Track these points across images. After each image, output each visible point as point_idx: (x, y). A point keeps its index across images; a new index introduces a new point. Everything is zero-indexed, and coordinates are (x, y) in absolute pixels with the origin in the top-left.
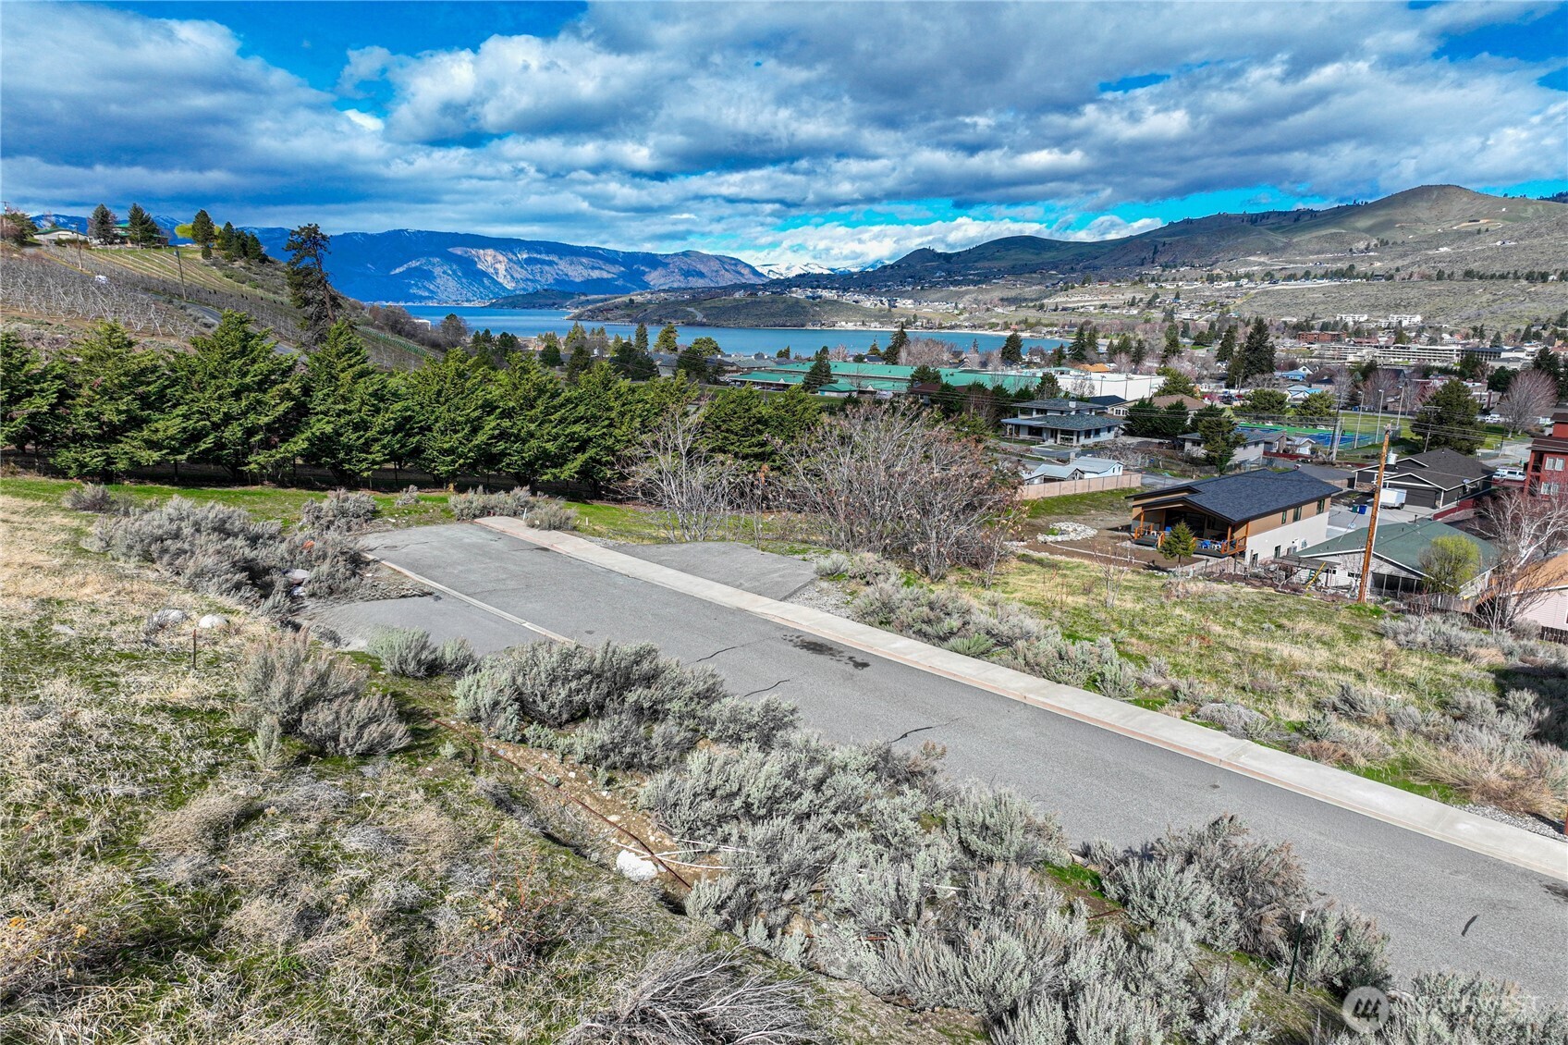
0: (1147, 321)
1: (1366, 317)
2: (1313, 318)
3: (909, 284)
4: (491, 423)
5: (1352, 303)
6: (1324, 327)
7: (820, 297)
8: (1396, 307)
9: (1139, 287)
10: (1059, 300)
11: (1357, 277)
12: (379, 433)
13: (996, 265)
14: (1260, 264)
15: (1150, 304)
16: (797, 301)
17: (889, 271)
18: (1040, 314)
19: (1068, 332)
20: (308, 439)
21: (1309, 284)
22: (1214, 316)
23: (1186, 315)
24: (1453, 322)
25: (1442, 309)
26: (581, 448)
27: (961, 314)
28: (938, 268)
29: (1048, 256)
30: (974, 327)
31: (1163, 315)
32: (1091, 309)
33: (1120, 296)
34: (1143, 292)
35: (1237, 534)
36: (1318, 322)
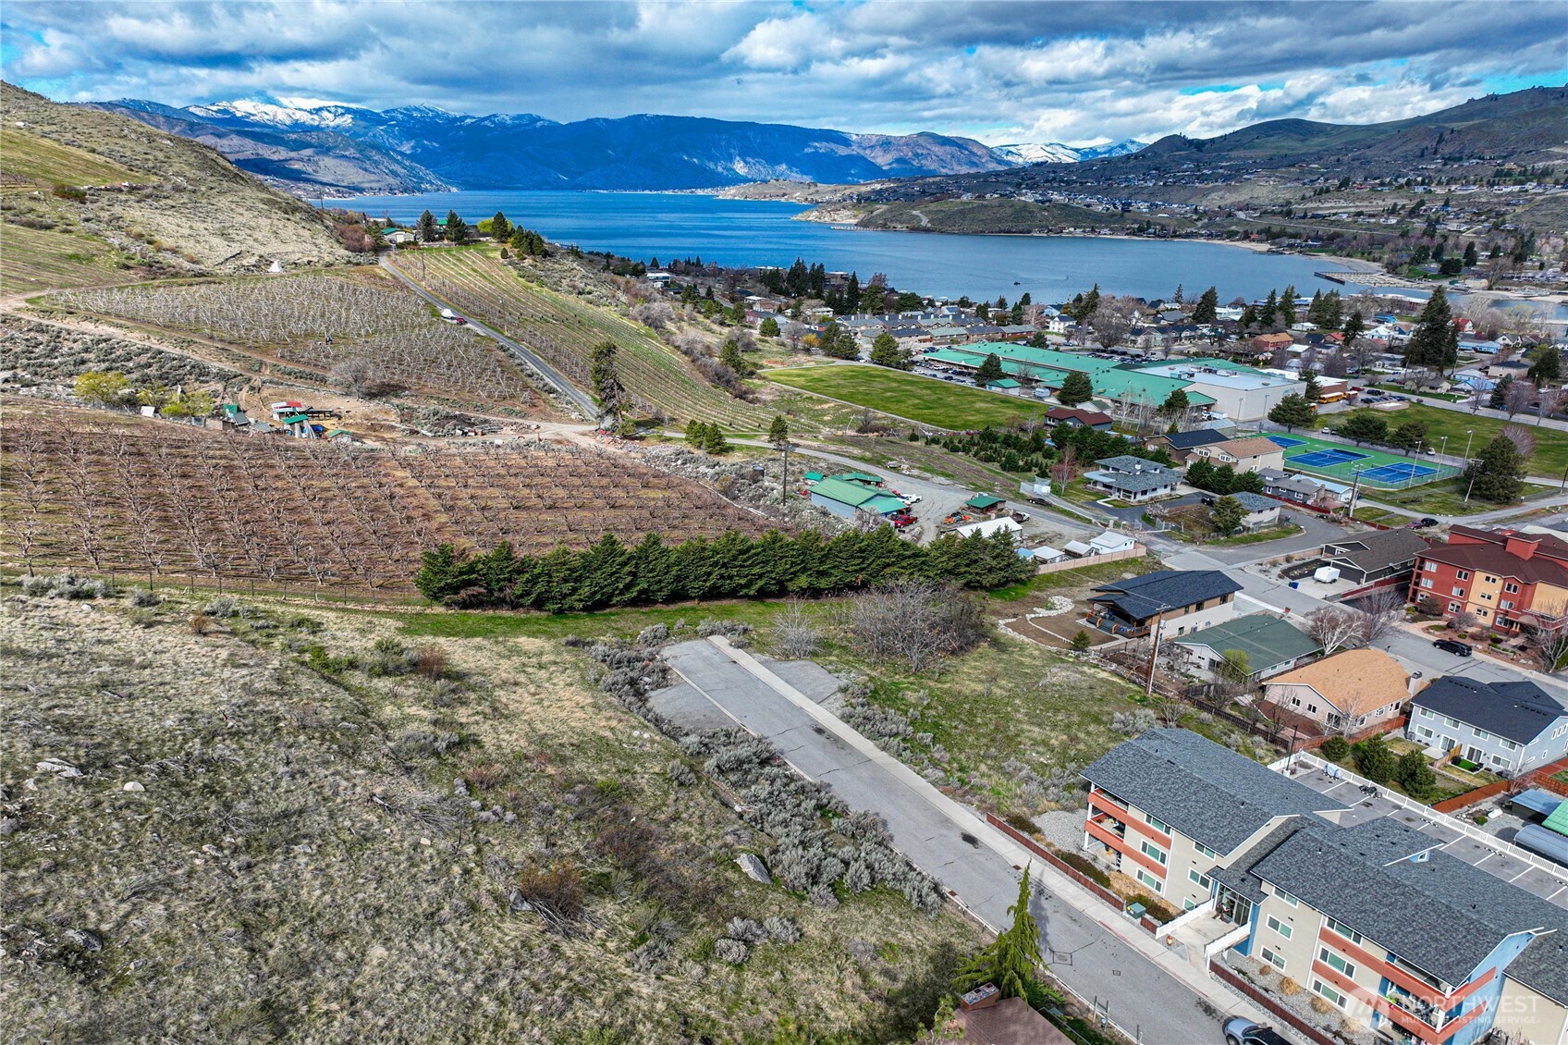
0: (1405, 234)
3: (1153, 177)
7: (1050, 201)
9: (1404, 191)
10: (1310, 205)
15: (1413, 213)
18: (1284, 221)
22: (1488, 225)
23: (1453, 226)
27: (1198, 219)
28: (1188, 158)
29: (1315, 143)
30: (1210, 236)
31: (1424, 226)
32: (1345, 216)
33: (1381, 203)
34: (1407, 197)
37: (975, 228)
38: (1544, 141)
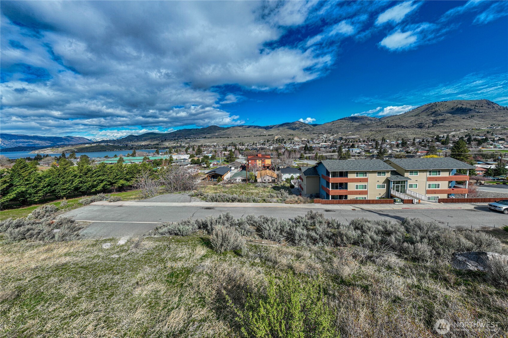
1: (209, 144)
3: (129, 141)
5: (207, 142)
6: (204, 145)
7: (109, 144)
8: (213, 142)
9: (174, 141)
10: (161, 143)
11: (207, 138)
13: (147, 137)
14: (192, 137)
16: (103, 146)
17: (124, 139)
18: (158, 146)
19: (164, 149)
21: (200, 140)
22: (188, 144)
23: (183, 145)
28: (135, 138)
29: (157, 136)
30: (145, 149)
35: (223, 177)
36: (203, 145)
38: (190, 135)
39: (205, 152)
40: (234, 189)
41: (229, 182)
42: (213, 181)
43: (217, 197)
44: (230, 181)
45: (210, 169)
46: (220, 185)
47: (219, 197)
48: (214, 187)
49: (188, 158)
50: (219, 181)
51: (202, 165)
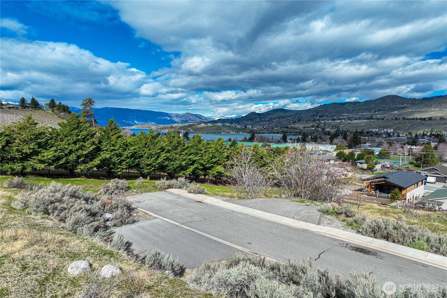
0: (317, 131)
1: (378, 130)
2: (363, 130)
3: (249, 121)
4: (163, 155)
5: (374, 126)
6: (367, 132)
7: (225, 125)
8: (386, 127)
9: (314, 122)
10: (292, 125)
11: (374, 119)
12: (126, 158)
13: (273, 116)
14: (346, 116)
15: (318, 127)
16: (219, 126)
17: (244, 118)
18: (287, 129)
19: (295, 134)
20: (100, 160)
21: (361, 121)
22: (336, 129)
23: (328, 130)
24: (402, 131)
25: (398, 128)
26: (192, 164)
27: (265, 129)
28: (257, 117)
29: (288, 114)
30: (269, 133)
31: (321, 130)
32: (301, 128)
33: (309, 125)
34: (315, 123)
35: (404, 192)
36: (365, 131)
37: (206, 132)
38: (340, 113)
39: (368, 144)
40: (436, 223)
41: (421, 206)
42: (379, 197)
43: (391, 228)
44: (424, 204)
45: (374, 174)
46: (395, 207)
47: (395, 228)
48: (381, 208)
49: (332, 150)
50: (393, 199)
51: (358, 164)
